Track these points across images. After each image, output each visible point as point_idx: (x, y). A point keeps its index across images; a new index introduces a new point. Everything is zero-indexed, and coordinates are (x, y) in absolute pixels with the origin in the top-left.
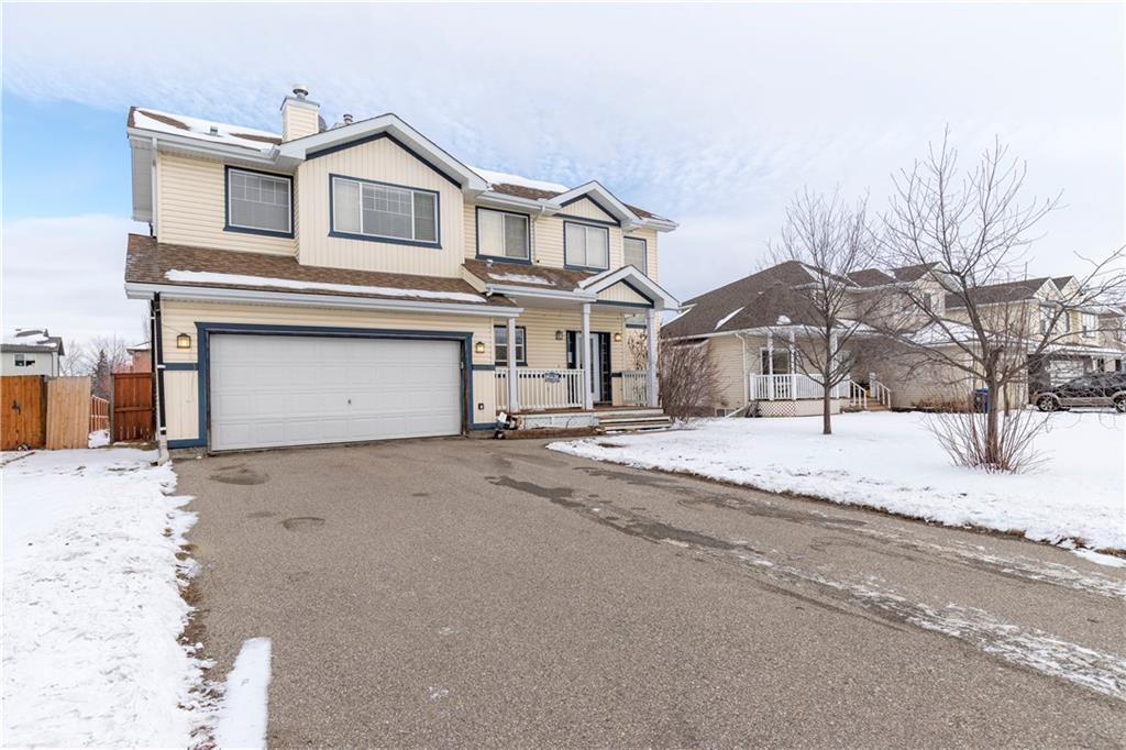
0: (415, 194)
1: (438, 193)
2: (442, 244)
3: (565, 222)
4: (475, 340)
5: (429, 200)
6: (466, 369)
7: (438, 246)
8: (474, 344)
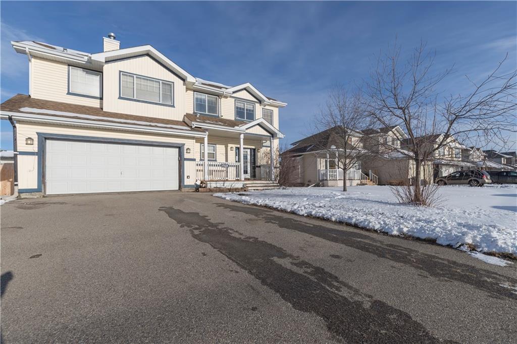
0: (162, 83)
1: (173, 83)
2: (175, 105)
3: (235, 100)
4: (186, 147)
5: (169, 85)
6: (181, 160)
7: (173, 106)
8: (185, 149)
